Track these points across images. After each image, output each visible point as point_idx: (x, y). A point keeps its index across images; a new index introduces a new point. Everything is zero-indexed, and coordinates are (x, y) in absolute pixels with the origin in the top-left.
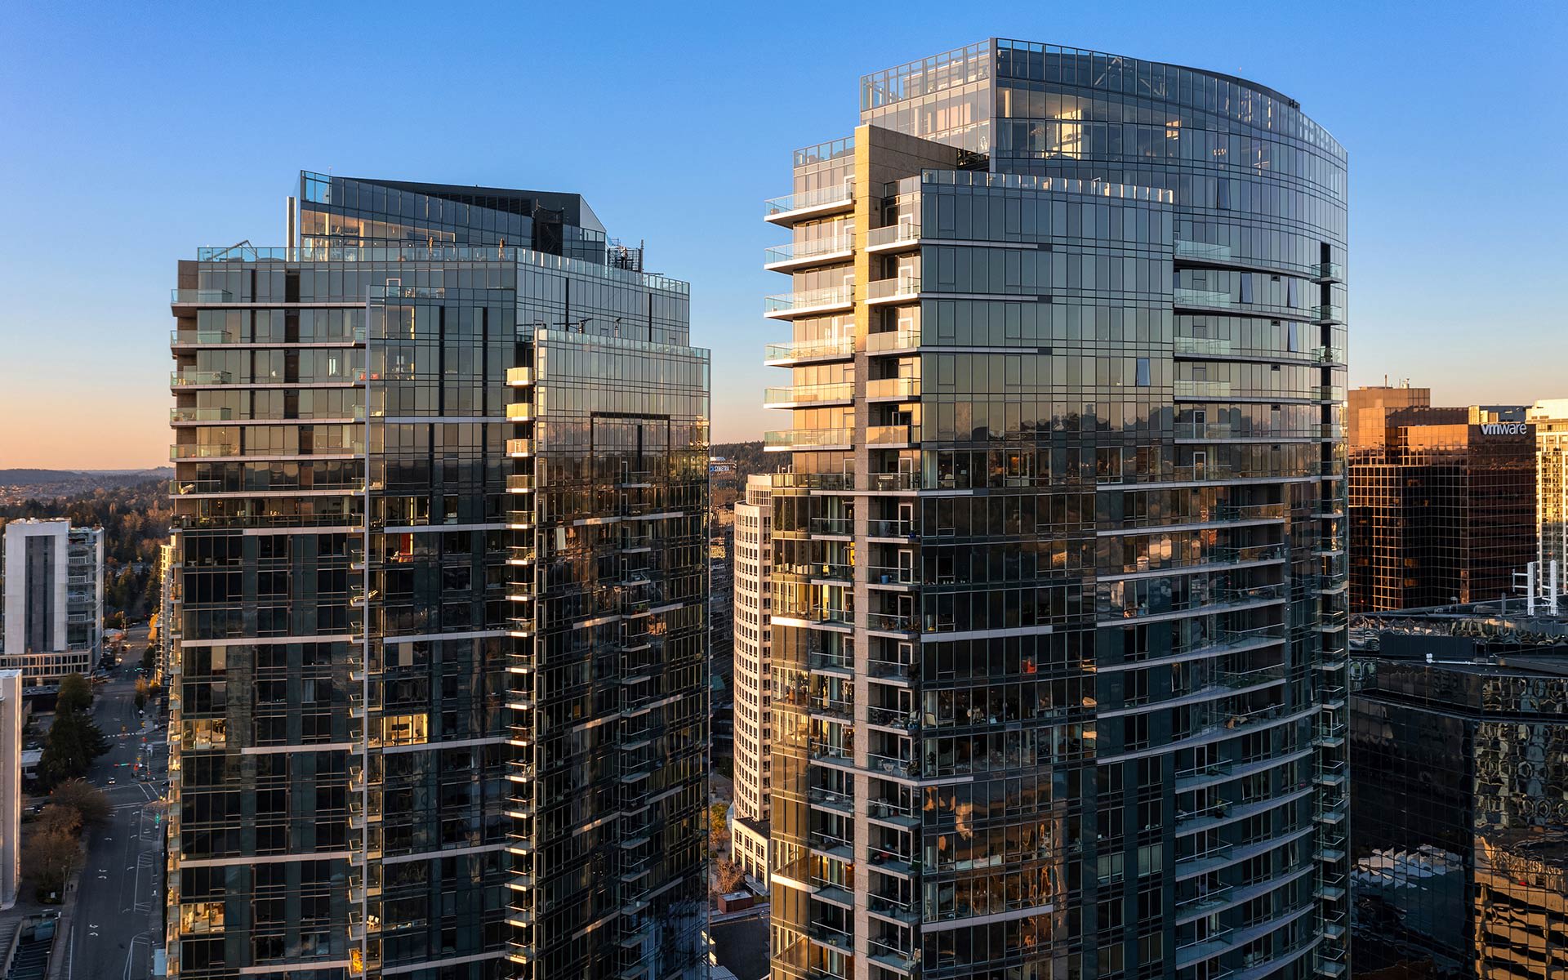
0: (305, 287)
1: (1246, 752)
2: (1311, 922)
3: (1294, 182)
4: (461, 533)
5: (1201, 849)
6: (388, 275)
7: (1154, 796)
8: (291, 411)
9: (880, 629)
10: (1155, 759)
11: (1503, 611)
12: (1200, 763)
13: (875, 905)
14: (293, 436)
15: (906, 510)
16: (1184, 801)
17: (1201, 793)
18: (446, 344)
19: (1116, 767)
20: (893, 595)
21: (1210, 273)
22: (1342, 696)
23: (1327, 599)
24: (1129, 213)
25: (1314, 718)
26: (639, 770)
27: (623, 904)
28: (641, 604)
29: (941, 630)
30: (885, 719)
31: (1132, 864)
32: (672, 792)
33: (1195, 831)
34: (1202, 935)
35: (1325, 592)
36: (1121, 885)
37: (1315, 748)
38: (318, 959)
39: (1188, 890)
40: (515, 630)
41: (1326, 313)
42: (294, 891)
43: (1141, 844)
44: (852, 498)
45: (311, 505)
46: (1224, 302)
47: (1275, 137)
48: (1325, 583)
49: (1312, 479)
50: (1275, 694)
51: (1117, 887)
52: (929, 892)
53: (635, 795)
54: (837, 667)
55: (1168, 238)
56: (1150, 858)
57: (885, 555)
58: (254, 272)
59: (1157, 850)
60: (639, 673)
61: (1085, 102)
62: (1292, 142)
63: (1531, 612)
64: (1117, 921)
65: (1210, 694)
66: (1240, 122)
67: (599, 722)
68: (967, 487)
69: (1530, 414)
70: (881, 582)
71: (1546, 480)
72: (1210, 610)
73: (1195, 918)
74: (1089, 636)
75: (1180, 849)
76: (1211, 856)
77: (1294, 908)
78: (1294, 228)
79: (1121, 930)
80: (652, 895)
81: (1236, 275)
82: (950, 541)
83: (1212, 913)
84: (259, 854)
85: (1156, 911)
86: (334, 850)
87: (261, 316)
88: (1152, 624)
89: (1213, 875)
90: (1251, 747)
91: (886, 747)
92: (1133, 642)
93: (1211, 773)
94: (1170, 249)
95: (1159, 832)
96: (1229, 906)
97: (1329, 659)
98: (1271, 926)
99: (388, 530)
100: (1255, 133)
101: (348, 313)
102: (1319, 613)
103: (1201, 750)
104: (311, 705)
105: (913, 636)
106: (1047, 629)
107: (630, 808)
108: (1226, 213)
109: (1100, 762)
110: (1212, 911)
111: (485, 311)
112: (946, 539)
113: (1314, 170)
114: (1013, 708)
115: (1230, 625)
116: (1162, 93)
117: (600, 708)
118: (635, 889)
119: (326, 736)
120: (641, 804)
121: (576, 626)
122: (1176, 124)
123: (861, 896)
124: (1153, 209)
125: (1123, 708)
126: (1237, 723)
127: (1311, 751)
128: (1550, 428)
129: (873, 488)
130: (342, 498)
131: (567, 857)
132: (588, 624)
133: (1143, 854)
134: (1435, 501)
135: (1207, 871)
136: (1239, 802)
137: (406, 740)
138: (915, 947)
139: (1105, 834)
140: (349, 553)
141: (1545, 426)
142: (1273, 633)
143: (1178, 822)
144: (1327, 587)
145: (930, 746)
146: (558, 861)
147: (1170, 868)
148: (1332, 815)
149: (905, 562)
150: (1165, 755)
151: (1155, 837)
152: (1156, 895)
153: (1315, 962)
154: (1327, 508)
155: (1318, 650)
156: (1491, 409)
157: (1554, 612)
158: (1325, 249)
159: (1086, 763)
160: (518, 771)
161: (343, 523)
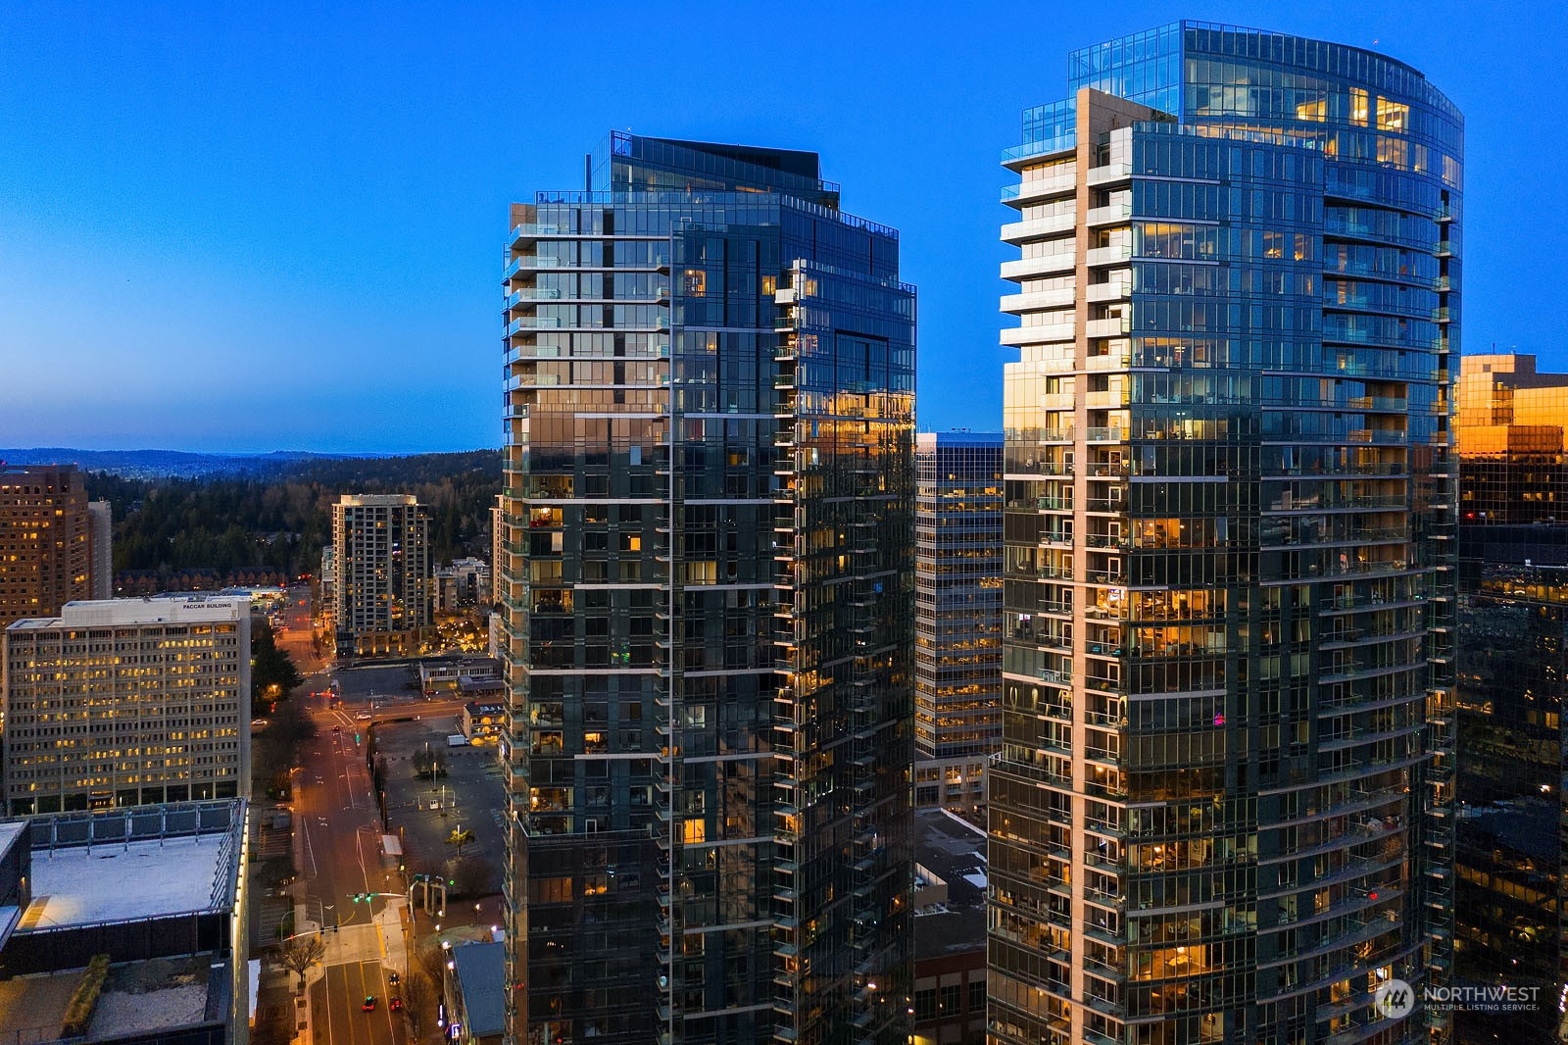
0: (618, 222)
4: (741, 420)
5: (1338, 665)
6: (681, 214)
7: (1304, 618)
8: (608, 320)
9: (1095, 475)
12: (1337, 595)
14: (610, 340)
16: (1325, 625)
17: (1338, 621)
18: (729, 270)
21: (1353, 210)
24: (1290, 158)
31: (1286, 666)
34: (1338, 731)
36: (1278, 681)
38: (632, 751)
39: (1326, 691)
43: (1294, 652)
50: (1397, 550)
51: (1275, 682)
55: (1320, 180)
56: (1300, 663)
58: (579, 211)
59: (1306, 657)
62: (1420, 106)
64: (1274, 708)
73: (1332, 715)
74: (1255, 487)
75: (1323, 660)
76: (1347, 668)
78: (1420, 176)
79: (1277, 715)
81: (1372, 211)
83: (1345, 714)
85: (1304, 704)
87: (585, 248)
88: (1303, 481)
89: (1347, 686)
94: (1322, 189)
95: (1307, 645)
96: (1361, 712)
99: (687, 415)
101: (650, 244)
103: (1338, 585)
106: (1225, 479)
108: (1365, 162)
109: (1263, 584)
111: (758, 243)
113: (1437, 129)
124: (1307, 154)
125: (1281, 545)
127: (1426, 602)
130: (647, 390)
133: (1296, 659)
135: (1341, 680)
143: (1321, 641)
147: (1315, 672)
150: (1313, 585)
151: (1305, 647)
152: (1304, 691)
158: (1445, 195)
159: (1252, 584)
160: (784, 609)
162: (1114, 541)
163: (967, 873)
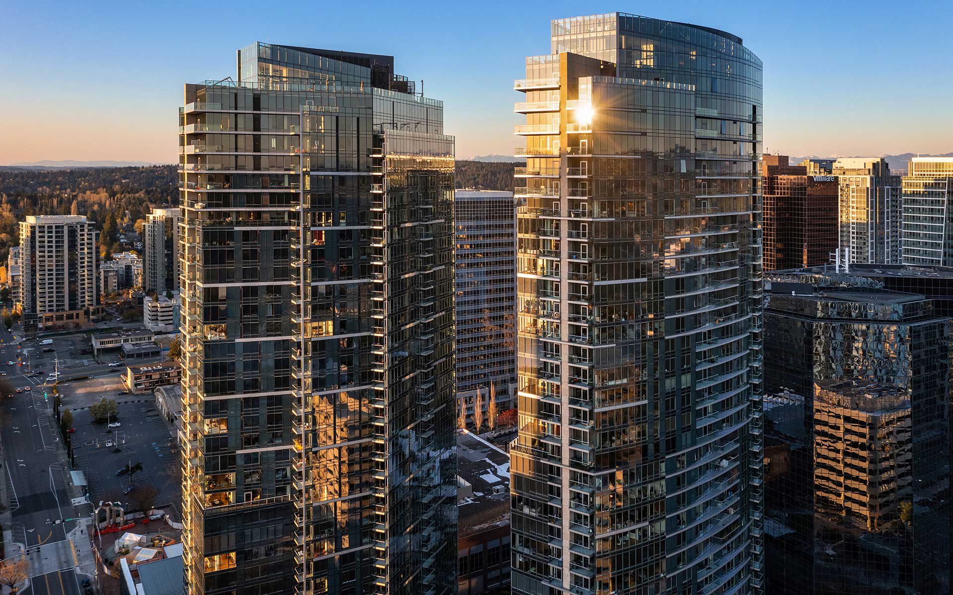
0: (263, 103)
1: (723, 335)
2: (749, 410)
3: (743, 79)
4: (348, 230)
5: (705, 376)
6: (307, 98)
7: (688, 353)
8: (257, 166)
9: (573, 279)
10: (688, 337)
11: (825, 271)
12: (705, 339)
13: (571, 402)
15: (584, 227)
16: (698, 355)
17: (705, 352)
18: (340, 135)
19: (673, 340)
20: (578, 264)
21: (709, 120)
22: (760, 310)
23: (755, 266)
24: (677, 95)
25: (749, 319)
26: (428, 349)
27: (422, 416)
28: (429, 266)
29: (602, 280)
30: (576, 319)
31: (679, 382)
32: (441, 361)
33: (702, 369)
34: (705, 414)
35: (754, 263)
36: (674, 392)
37: (750, 333)
38: (276, 445)
39: (700, 394)
40: (375, 279)
41: (755, 138)
42: (263, 411)
43: (683, 374)
44: (560, 220)
45: (268, 215)
46: (715, 134)
47: (735, 59)
48: (754, 259)
49: (749, 212)
50: (734, 309)
51: (673, 393)
52: (596, 395)
53: (426, 362)
54: (551, 296)
55: (693, 107)
56: (686, 380)
57: (575, 246)
58: (236, 94)
59: (689, 376)
60: (428, 301)
61: (657, 43)
62: (741, 61)
63: (837, 272)
64: (673, 407)
65: (707, 309)
66: (720, 52)
67: (412, 325)
68: (612, 217)
69: (835, 165)
70: (573, 258)
71: (842, 201)
72: (708, 271)
73: (702, 407)
74: (661, 282)
75: (697, 376)
76: (709, 379)
77: (742, 403)
78: (742, 99)
79: (675, 411)
80: (435, 411)
81: (719, 121)
82: (604, 241)
83: (709, 405)
84: (245, 393)
85: (688, 403)
86: (284, 390)
87: (240, 118)
88: (686, 277)
89: (710, 388)
90: (725, 332)
91: (576, 331)
92: (680, 285)
93: (709, 343)
94: (694, 111)
95: (689, 368)
96: (717, 401)
97: (755, 293)
98: (733, 411)
99: (312, 229)
100: (727, 57)
101: (286, 117)
102: (752, 272)
103: (705, 333)
104: (272, 317)
105: (590, 282)
106: (645, 280)
107: (424, 368)
108: (715, 94)
109: (666, 338)
110: (709, 404)
111: (358, 118)
112: (604, 239)
113: (750, 72)
114: (631, 314)
115: (717, 278)
116: (688, 39)
117: (412, 318)
118: (427, 409)
119: (279, 333)
120: (429, 366)
121: (402, 277)
122: (694, 53)
123: (565, 398)
124: (686, 93)
125: (675, 314)
126: (719, 321)
127: (748, 334)
128: (844, 173)
129: (570, 216)
130: (284, 212)
131: (400, 392)
132: (407, 276)
133: (683, 378)
134: (791, 214)
135: (707, 386)
136: (720, 356)
137: (322, 334)
138: (590, 419)
139: (668, 370)
140: (290, 240)
141: (842, 172)
142: (734, 282)
143: (696, 365)
144: (755, 261)
145: (596, 331)
146: (396, 394)
147: (694, 384)
148: (757, 363)
149: (584, 250)
150: (692, 335)
151: (688, 371)
152: (688, 396)
153: (750, 429)
154: (755, 225)
155: (751, 289)
156: (815, 161)
157: (847, 272)
158: (754, 107)
159: (661, 338)
160: (378, 348)
161: (285, 225)
162: (584, 318)
163: (483, 474)
